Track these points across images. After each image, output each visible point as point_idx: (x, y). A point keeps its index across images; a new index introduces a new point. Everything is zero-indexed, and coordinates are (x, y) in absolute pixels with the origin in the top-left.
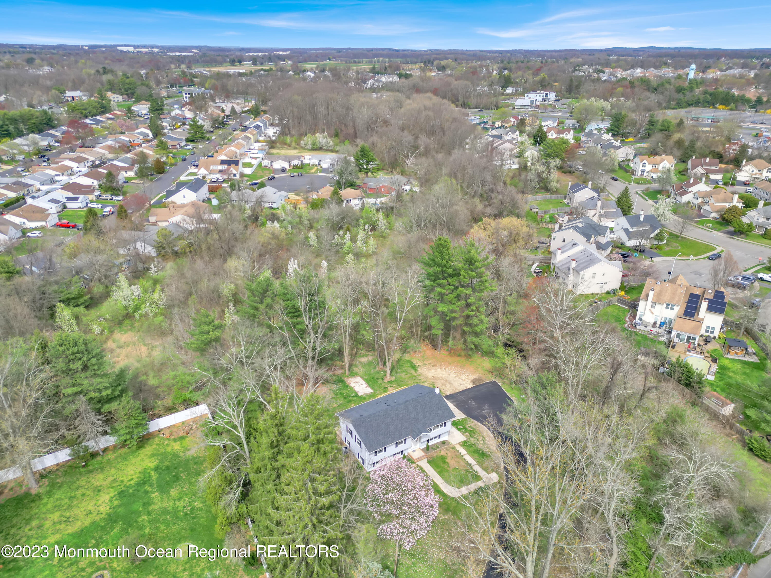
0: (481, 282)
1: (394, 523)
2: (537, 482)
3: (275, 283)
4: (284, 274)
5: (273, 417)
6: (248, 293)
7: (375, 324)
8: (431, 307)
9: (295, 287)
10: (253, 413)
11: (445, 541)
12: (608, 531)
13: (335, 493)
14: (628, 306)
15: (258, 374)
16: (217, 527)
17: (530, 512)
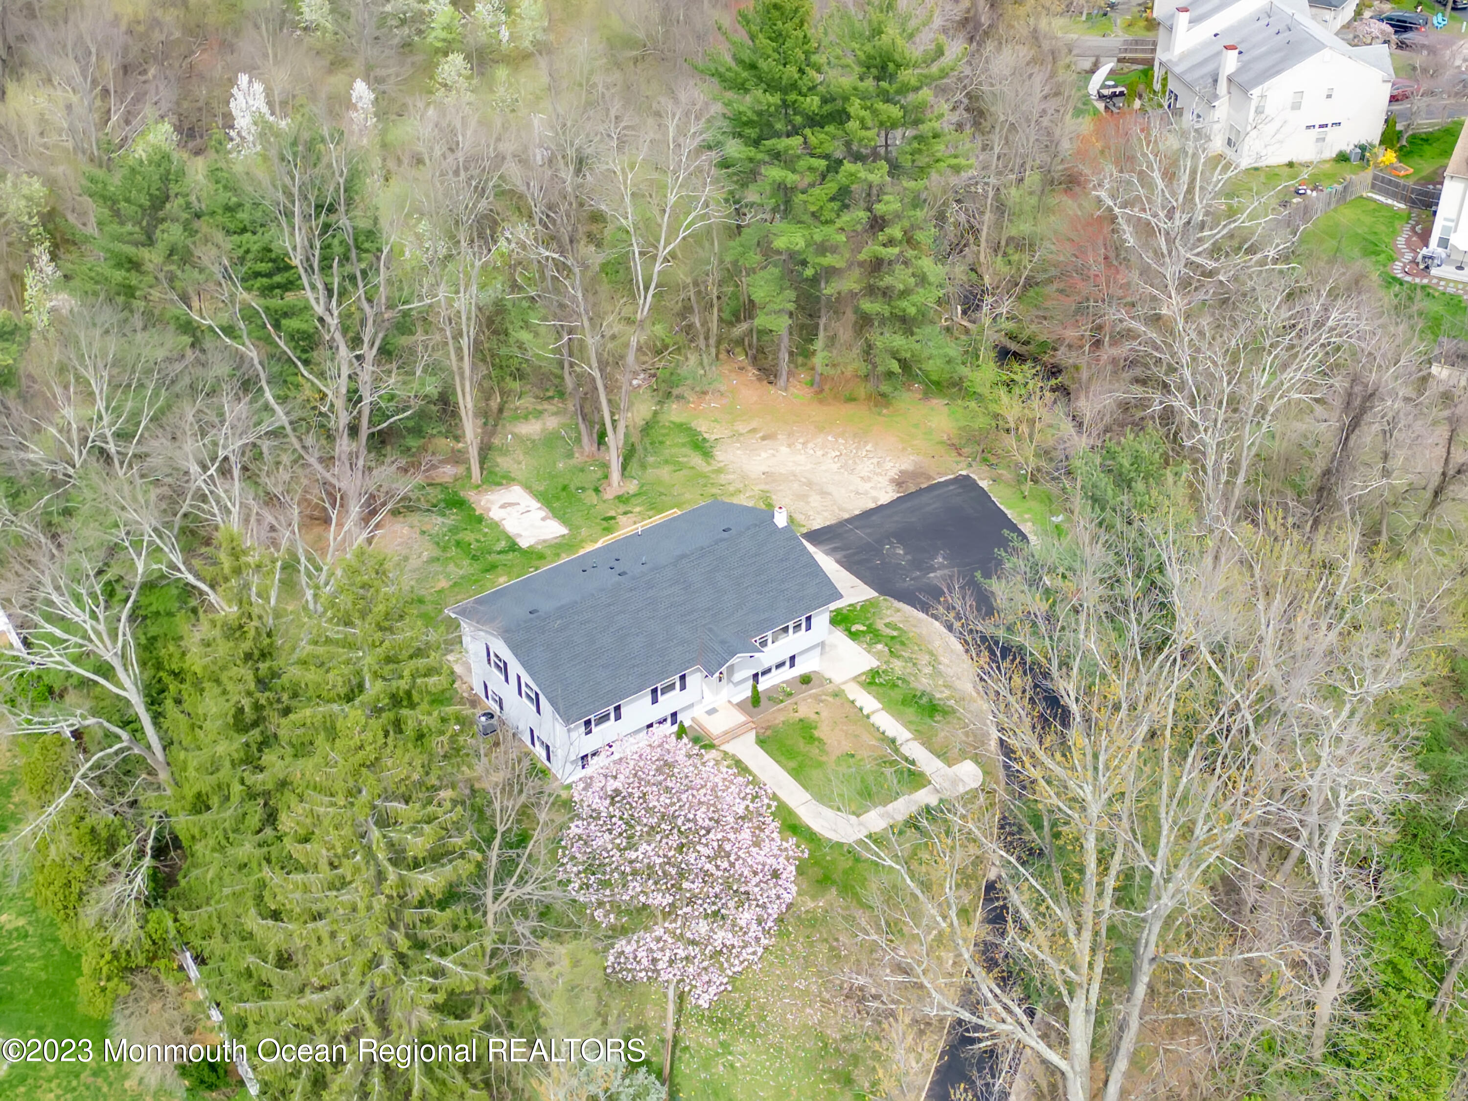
0: (919, 138)
1: (659, 931)
2: (1103, 780)
3: (190, 170)
4: (217, 134)
5: (235, 631)
6: (95, 210)
7: (562, 306)
8: (750, 235)
9: (266, 181)
10: (164, 620)
11: (819, 974)
12: (1316, 910)
13: (462, 856)
14: (1404, 199)
15: (165, 490)
16: (85, 986)
17: (1081, 871)
